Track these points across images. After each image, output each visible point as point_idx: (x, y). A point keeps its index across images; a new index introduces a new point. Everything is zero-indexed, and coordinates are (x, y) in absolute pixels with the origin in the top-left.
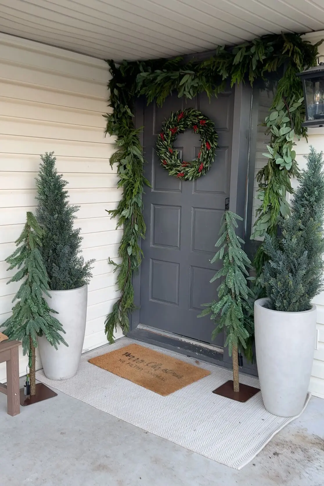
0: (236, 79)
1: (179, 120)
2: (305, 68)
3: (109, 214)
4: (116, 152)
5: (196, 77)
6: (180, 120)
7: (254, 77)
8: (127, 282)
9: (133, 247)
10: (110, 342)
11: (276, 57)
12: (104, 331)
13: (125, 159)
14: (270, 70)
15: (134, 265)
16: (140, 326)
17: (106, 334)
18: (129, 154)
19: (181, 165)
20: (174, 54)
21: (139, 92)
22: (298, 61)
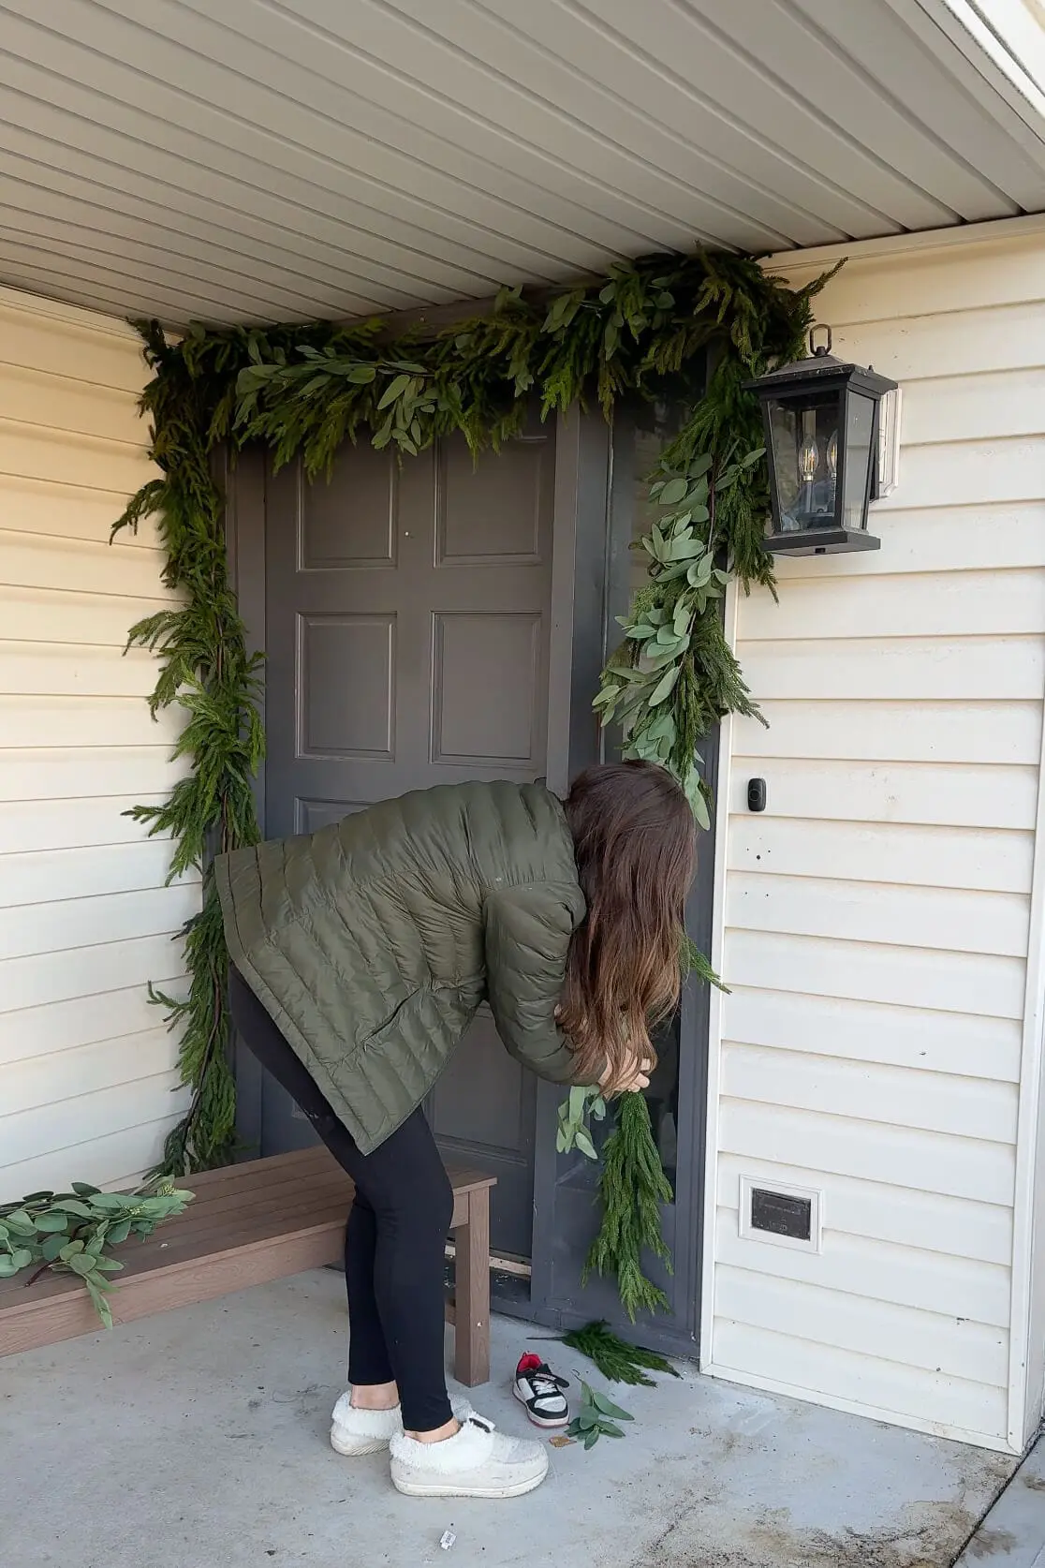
0: (558, 390)
2: (771, 363)
5: (430, 382)
7: (615, 389)
8: (209, 1059)
11: (679, 326)
14: (662, 371)
21: (244, 427)
22: (744, 341)
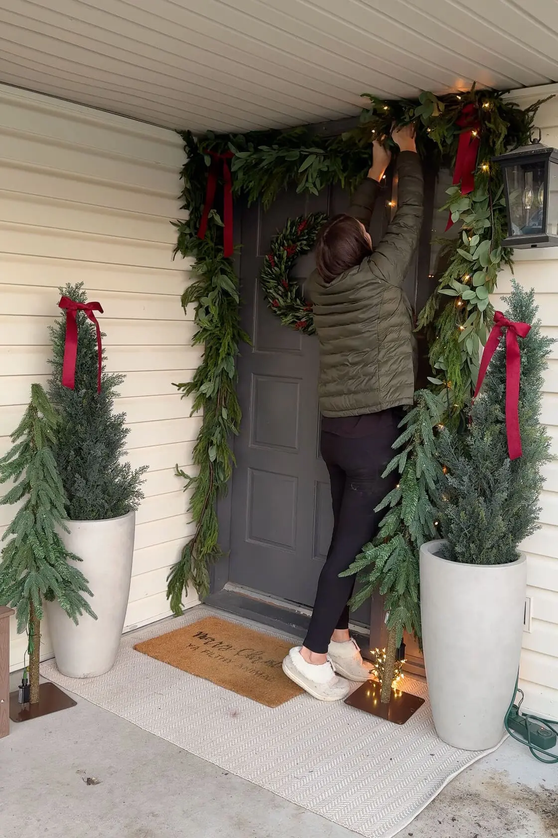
1: (299, 233)
3: (179, 389)
4: (193, 284)
5: (326, 157)
6: (301, 233)
8: (206, 508)
9: (218, 447)
10: (175, 613)
12: (165, 594)
13: (207, 297)
15: (220, 479)
16: (228, 587)
17: (168, 599)
18: (214, 289)
19: (301, 308)
20: (292, 122)
